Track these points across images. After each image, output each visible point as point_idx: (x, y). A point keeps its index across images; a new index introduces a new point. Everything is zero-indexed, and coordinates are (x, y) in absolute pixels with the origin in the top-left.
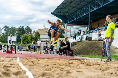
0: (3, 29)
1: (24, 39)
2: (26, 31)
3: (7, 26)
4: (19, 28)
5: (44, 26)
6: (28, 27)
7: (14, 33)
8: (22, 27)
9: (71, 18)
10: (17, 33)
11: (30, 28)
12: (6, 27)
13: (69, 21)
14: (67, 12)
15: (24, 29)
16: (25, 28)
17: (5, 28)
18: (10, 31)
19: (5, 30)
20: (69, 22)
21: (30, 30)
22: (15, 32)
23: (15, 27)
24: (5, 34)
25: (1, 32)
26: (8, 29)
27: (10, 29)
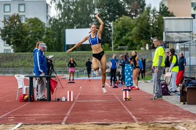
1: (121, 35)
7: (89, 14)
21: (139, 3)
22: (91, 12)
24: (60, 19)
26: (67, 5)
27: (73, 3)
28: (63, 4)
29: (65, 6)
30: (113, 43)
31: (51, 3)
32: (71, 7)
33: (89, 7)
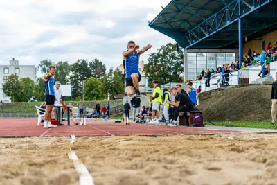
0: (40, 69)
1: (90, 90)
2: (93, 70)
3: (48, 61)
4: (77, 64)
6: (95, 60)
7: (65, 76)
8: (84, 61)
10: (71, 77)
11: (101, 63)
12: (46, 63)
13: (192, 43)
15: (89, 66)
16: (91, 64)
17: (43, 66)
19: (44, 70)
21: (101, 68)
22: (67, 74)
23: (66, 63)
25: (36, 77)
28: (47, 68)
30: (83, 96)
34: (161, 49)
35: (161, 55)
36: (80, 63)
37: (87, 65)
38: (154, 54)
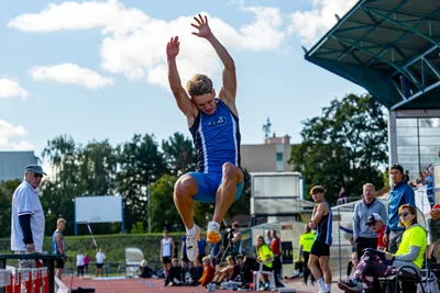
0: (47, 158)
1: (163, 207)
2: (170, 161)
3: (67, 140)
4: (133, 145)
5: (267, 127)
6: (176, 135)
7: (107, 174)
8: (148, 139)
9: (419, 77)
10: (120, 177)
12: (63, 145)
13: (408, 96)
14: (390, 45)
15: (160, 149)
16: (165, 145)
17: (53, 153)
18: (84, 167)
19: (56, 160)
20: (405, 101)
22: (110, 168)
23: (105, 144)
24: (57, 183)
26: (70, 157)
27: (80, 156)
28: (62, 157)
29: (66, 160)
30: (149, 221)
31: (43, 155)
32: (76, 162)
33: (108, 161)
34: (331, 109)
35: (332, 123)
36: (139, 144)
37: (155, 147)
38: (314, 120)
